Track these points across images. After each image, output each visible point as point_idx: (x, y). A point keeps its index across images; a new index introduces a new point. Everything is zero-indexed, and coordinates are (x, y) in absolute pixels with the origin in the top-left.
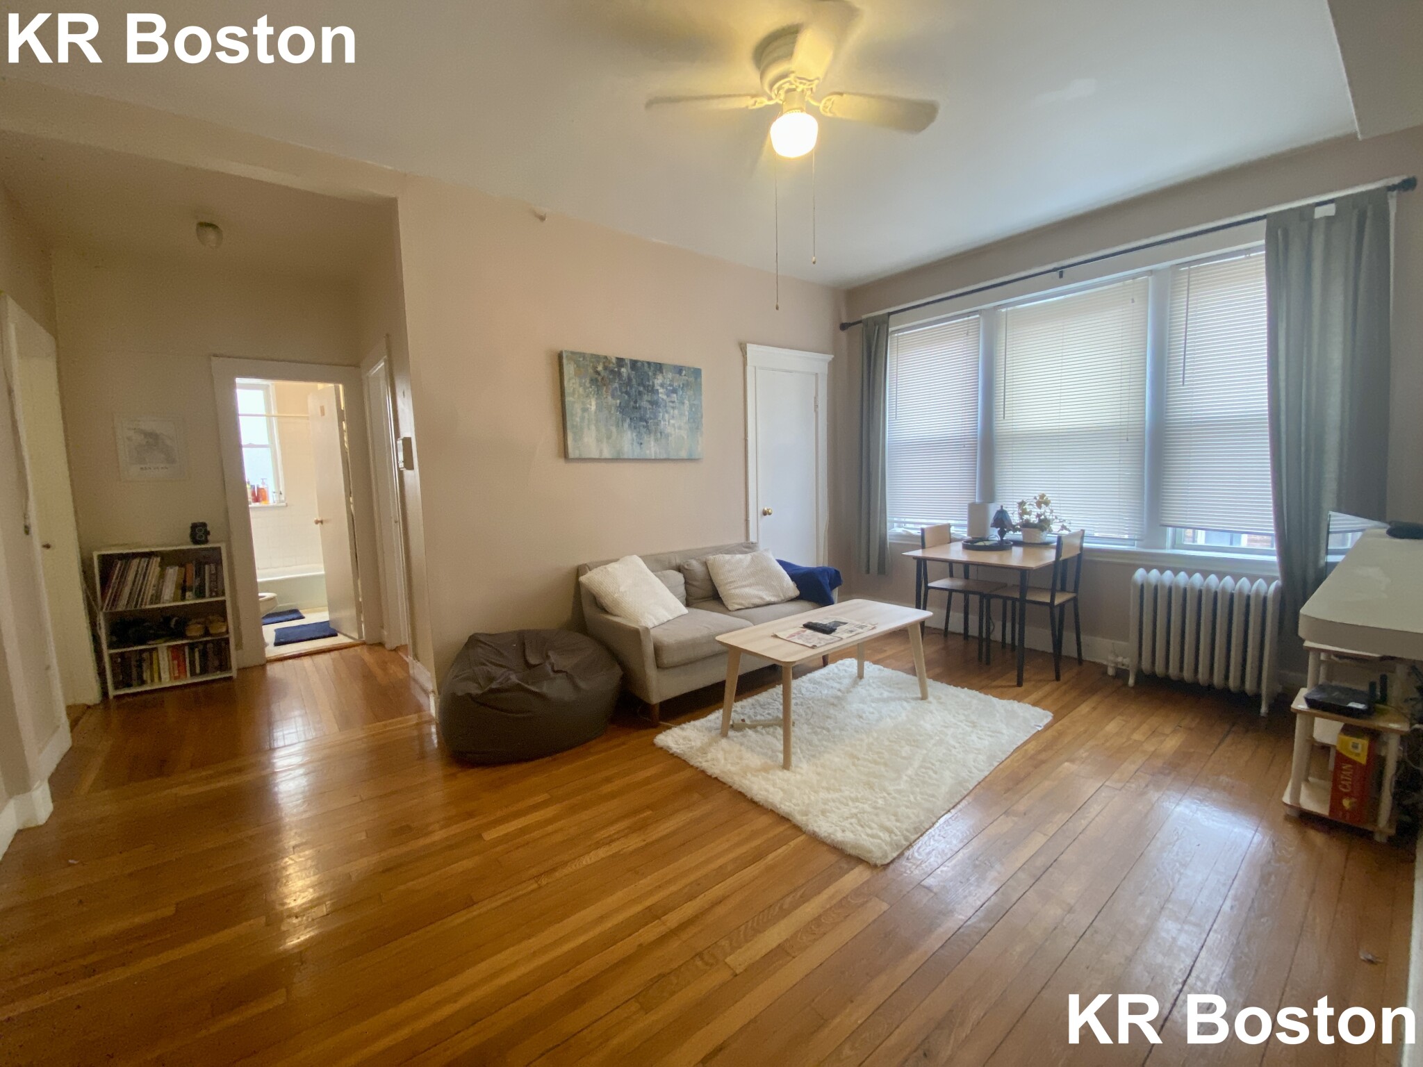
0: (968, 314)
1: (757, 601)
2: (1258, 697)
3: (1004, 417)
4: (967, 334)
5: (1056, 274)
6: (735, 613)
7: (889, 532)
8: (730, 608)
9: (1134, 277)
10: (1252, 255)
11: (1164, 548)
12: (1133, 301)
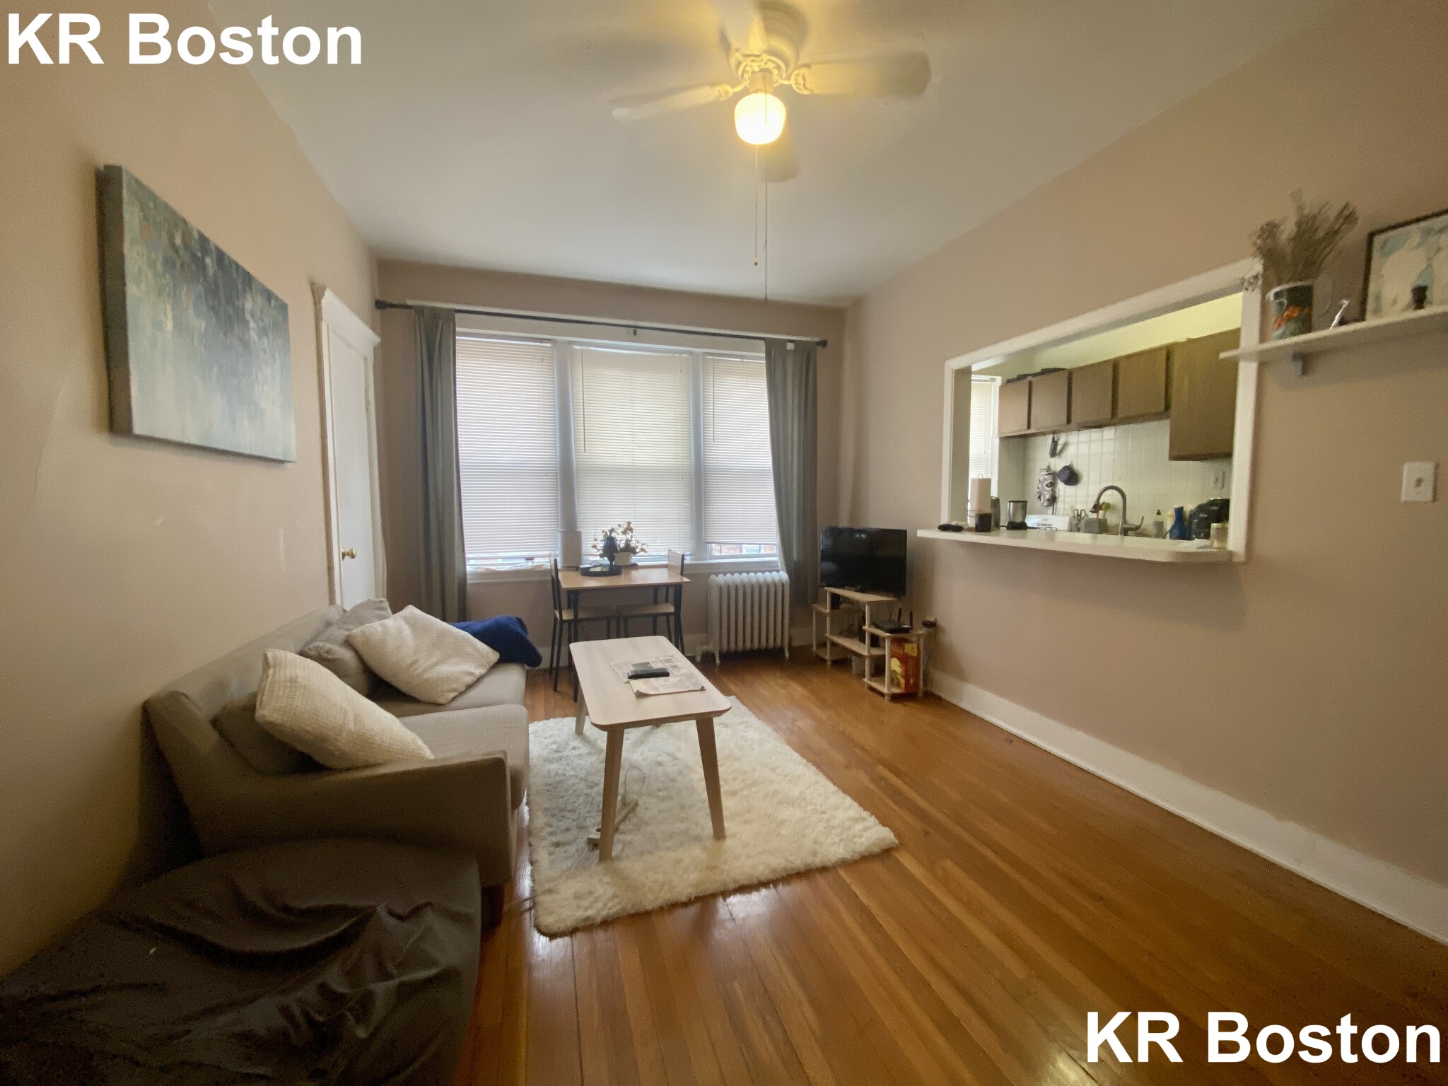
0: (542, 340)
1: (469, 679)
2: (782, 649)
3: (585, 450)
4: (542, 360)
5: (632, 330)
6: (455, 704)
7: (469, 569)
8: (441, 700)
9: (680, 352)
10: (745, 360)
11: (706, 560)
12: (681, 371)
